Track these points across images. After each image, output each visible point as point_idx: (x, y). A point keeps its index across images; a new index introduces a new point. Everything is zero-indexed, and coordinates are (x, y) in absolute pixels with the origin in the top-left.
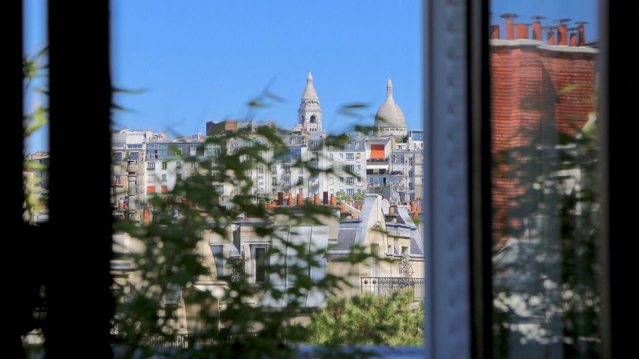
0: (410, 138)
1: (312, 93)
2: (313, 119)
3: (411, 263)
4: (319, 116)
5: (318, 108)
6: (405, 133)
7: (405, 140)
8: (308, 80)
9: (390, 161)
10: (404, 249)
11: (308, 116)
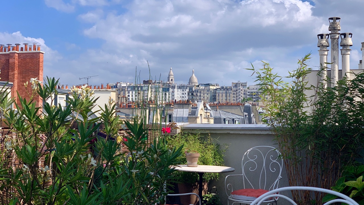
0: (200, 86)
1: (172, 73)
2: (172, 80)
3: (210, 119)
4: (173, 79)
5: (173, 77)
6: (197, 84)
7: (198, 86)
8: (171, 69)
9: (194, 92)
10: (208, 116)
11: (170, 79)
